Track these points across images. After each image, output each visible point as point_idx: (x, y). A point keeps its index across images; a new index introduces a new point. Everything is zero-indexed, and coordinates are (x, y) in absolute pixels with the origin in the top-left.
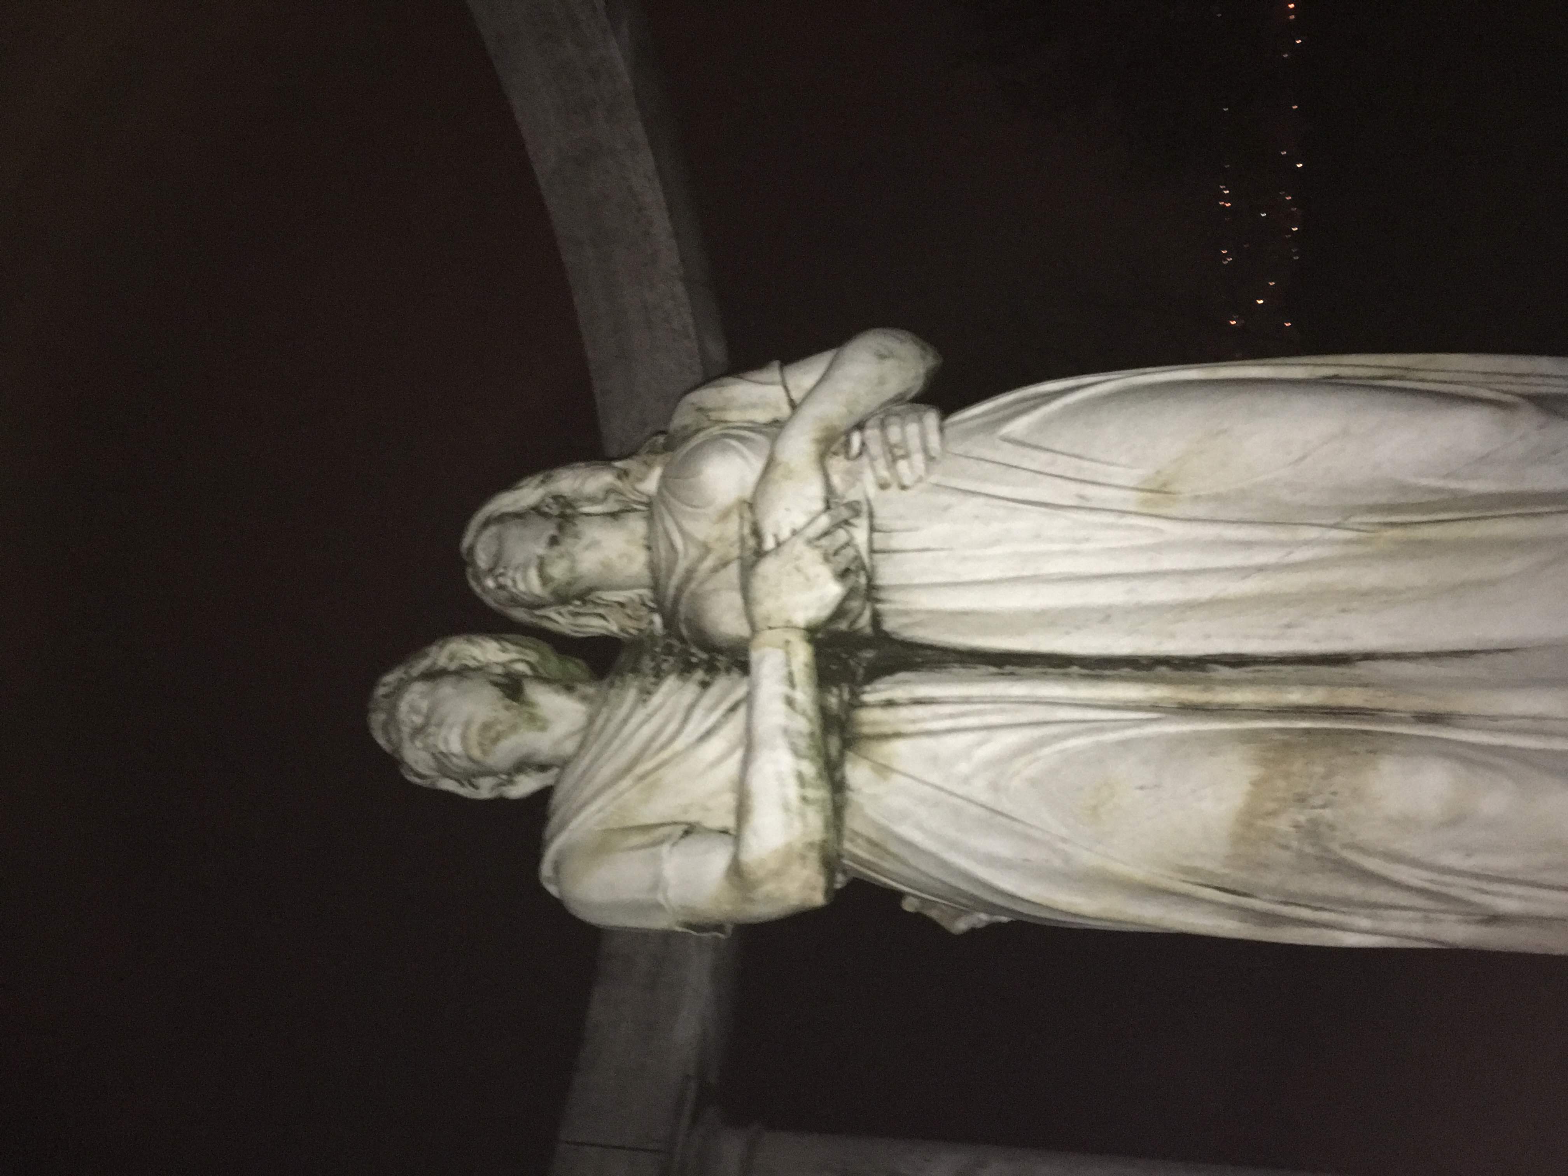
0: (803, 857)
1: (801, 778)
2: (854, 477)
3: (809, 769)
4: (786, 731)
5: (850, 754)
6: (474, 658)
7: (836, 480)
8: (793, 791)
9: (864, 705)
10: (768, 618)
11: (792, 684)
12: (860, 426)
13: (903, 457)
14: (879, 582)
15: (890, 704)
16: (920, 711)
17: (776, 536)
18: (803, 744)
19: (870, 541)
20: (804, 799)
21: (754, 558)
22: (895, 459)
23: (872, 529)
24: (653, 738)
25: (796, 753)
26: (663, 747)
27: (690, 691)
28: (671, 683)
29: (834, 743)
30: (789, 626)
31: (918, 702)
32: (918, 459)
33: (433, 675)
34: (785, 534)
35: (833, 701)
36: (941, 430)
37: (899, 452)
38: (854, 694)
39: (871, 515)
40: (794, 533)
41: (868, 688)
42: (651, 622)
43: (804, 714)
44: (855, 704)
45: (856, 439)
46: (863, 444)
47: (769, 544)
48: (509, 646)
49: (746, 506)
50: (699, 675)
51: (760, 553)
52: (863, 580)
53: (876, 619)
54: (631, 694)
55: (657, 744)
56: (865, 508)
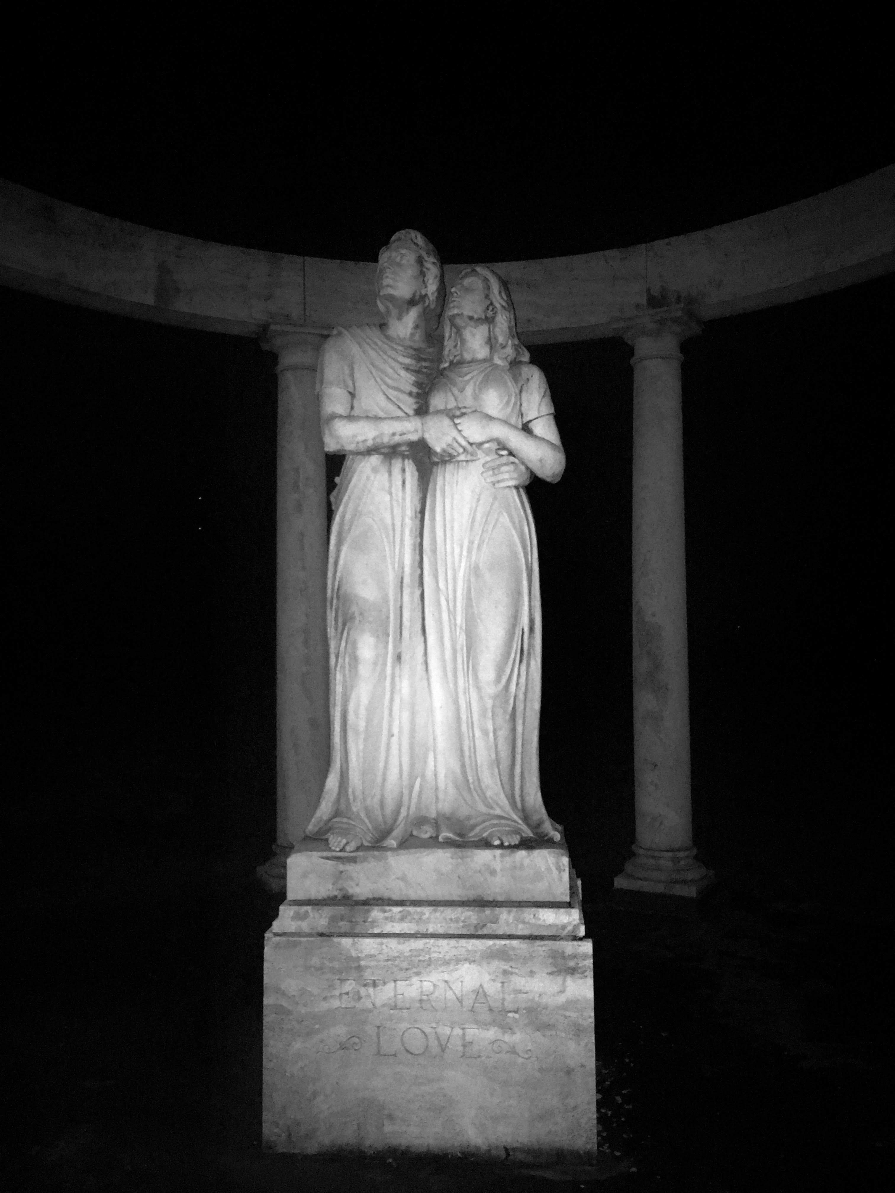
0: (338, 443)
1: (365, 441)
2: (487, 453)
3: (370, 443)
4: (382, 434)
5: (382, 457)
6: (428, 280)
7: (486, 445)
8: (360, 438)
9: (403, 460)
10: (426, 423)
11: (401, 435)
12: (511, 454)
13: (494, 473)
14: (447, 466)
15: (404, 470)
16: (400, 483)
17: (460, 423)
18: (378, 440)
19: (462, 461)
20: (358, 443)
21: (451, 414)
22: (493, 469)
23: (467, 461)
24: (387, 376)
25: (374, 439)
26: (382, 379)
27: (409, 388)
28: (412, 378)
29: (386, 451)
30: (423, 431)
31: (404, 482)
32: (494, 479)
33: (420, 261)
34: (460, 428)
35: (403, 448)
36: (509, 487)
37: (496, 472)
38: (407, 457)
39: (472, 461)
40: (460, 431)
41: (411, 461)
42: (446, 362)
43: (390, 440)
44: (404, 457)
45: (504, 453)
46: (503, 455)
47: (457, 421)
48: (436, 294)
49: (474, 409)
50: (415, 390)
51: (452, 417)
52: (447, 459)
53: (437, 464)
54: (407, 361)
55: (383, 376)
56: (474, 458)
